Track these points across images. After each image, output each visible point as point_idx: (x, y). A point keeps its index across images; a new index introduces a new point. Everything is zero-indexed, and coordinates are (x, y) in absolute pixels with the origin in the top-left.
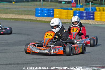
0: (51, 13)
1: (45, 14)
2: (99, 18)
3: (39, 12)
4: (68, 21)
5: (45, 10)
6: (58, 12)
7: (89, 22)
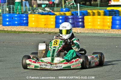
0: (24, 20)
1: (16, 22)
2: (90, 26)
3: (8, 19)
4: (47, 30)
5: (16, 17)
6: (33, 19)
7: (77, 30)
